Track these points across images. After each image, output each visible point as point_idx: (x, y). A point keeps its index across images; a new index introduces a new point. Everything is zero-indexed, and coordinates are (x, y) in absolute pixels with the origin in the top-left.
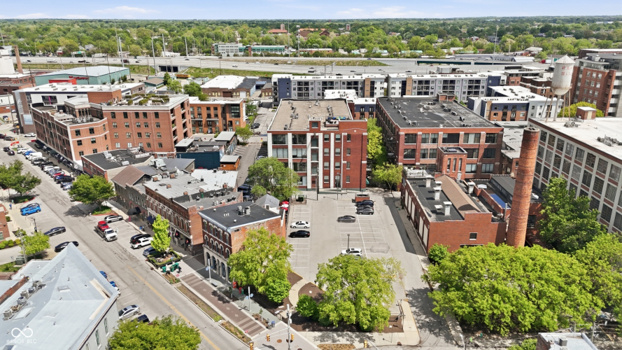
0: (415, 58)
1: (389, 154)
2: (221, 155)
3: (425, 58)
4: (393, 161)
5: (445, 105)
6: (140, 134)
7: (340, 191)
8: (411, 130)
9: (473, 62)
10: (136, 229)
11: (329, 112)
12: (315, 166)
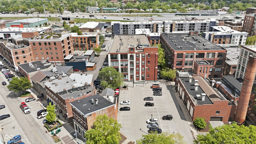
0: (174, 12)
1: (168, 63)
2: (86, 63)
3: (178, 12)
4: (171, 67)
5: (194, 37)
6: (47, 53)
7: (145, 82)
8: (180, 52)
9: (200, 14)
10: (41, 106)
11: (138, 41)
12: (132, 70)
